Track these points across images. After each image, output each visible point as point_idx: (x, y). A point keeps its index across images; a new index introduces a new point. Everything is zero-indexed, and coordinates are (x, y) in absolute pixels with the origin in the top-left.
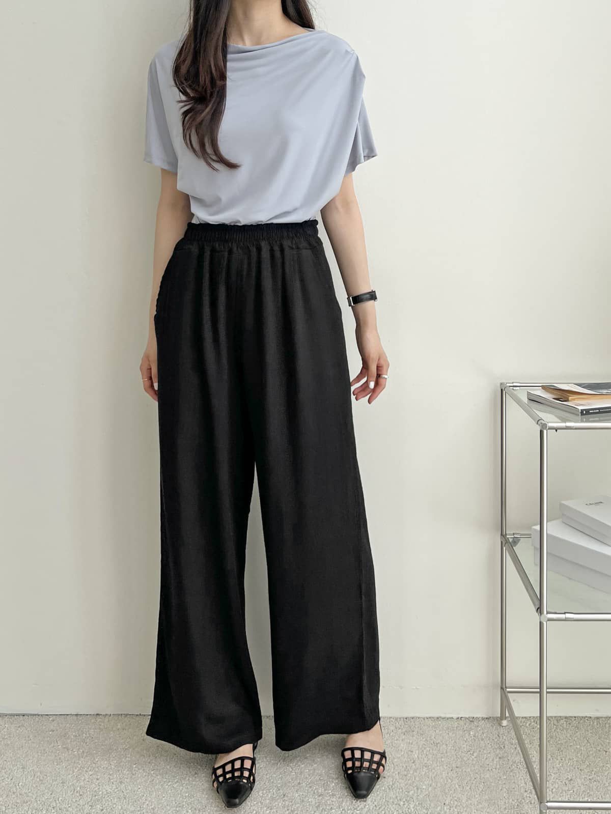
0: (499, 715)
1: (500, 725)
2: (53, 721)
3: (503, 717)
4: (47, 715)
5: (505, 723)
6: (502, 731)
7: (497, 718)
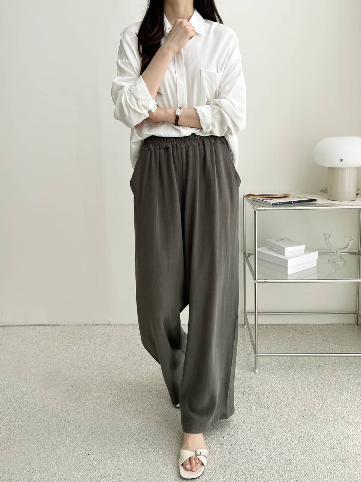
0: (243, 324)
1: (244, 327)
2: (69, 327)
3: (244, 325)
4: (66, 325)
5: (246, 326)
6: (244, 329)
7: (243, 325)
